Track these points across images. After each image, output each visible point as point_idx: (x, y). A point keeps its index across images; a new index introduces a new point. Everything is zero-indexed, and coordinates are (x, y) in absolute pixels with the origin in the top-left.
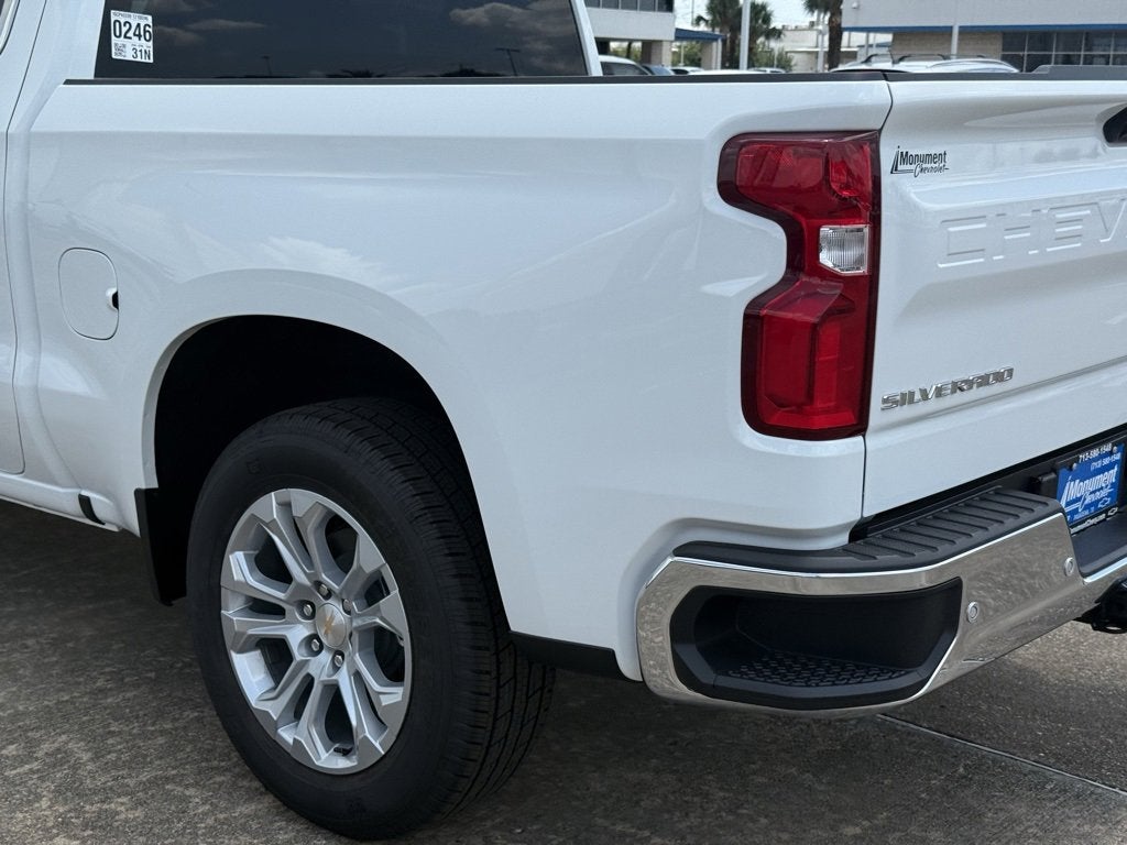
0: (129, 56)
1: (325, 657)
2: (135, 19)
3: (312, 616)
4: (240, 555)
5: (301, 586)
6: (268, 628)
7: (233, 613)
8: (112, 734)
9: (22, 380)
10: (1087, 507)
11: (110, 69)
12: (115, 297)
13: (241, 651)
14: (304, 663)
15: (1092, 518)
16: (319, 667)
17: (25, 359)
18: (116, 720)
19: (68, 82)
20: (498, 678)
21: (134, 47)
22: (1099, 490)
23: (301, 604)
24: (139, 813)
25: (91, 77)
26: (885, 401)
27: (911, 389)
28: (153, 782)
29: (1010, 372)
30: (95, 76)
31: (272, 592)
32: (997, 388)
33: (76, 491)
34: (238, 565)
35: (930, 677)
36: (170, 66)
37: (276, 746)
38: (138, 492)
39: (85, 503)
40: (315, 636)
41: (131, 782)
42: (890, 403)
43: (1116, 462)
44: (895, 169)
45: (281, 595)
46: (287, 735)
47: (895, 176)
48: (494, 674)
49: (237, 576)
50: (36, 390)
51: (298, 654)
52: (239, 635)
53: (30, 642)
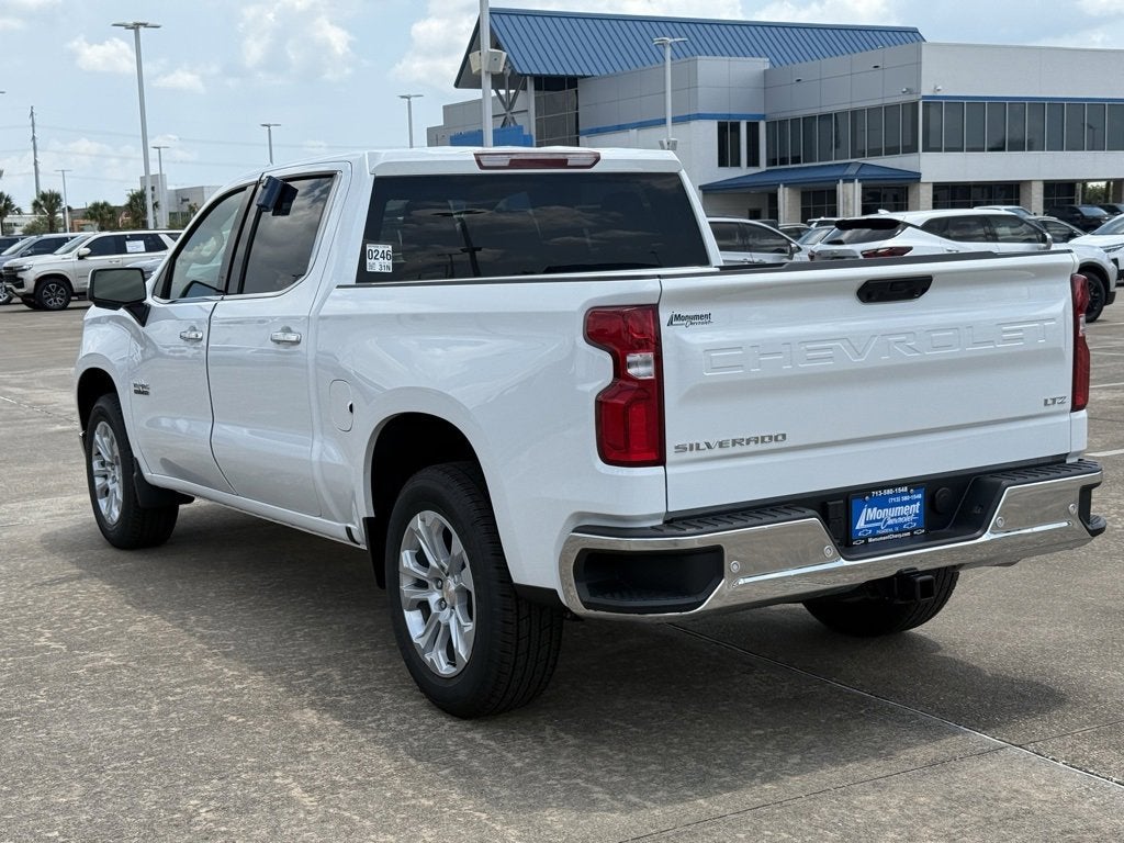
0: (377, 269)
1: (447, 611)
2: (381, 248)
3: (441, 588)
4: (407, 552)
5: (434, 568)
6: (420, 595)
7: (406, 587)
8: (358, 669)
9: (315, 457)
10: (888, 527)
11: (365, 277)
12: (351, 406)
13: (410, 610)
14: (437, 615)
15: (895, 534)
16: (444, 616)
17: (317, 445)
18: (363, 663)
19: (338, 287)
20: (518, 614)
21: (380, 263)
22: (901, 516)
23: (437, 580)
24: (353, 702)
25: (354, 283)
26: (677, 447)
27: (698, 441)
28: (369, 690)
29: (784, 436)
30: (357, 282)
31: (423, 574)
32: (774, 445)
33: (345, 525)
34: (407, 559)
35: (705, 601)
36: (401, 274)
37: (423, 663)
38: (364, 519)
39: (349, 530)
40: (443, 599)
41: (356, 689)
42: (680, 449)
43: (917, 500)
44: (670, 323)
45: (425, 574)
46: (428, 657)
47: (671, 328)
48: (515, 612)
49: (405, 565)
50: (321, 462)
51: (434, 609)
52: (407, 599)
53: (334, 626)
